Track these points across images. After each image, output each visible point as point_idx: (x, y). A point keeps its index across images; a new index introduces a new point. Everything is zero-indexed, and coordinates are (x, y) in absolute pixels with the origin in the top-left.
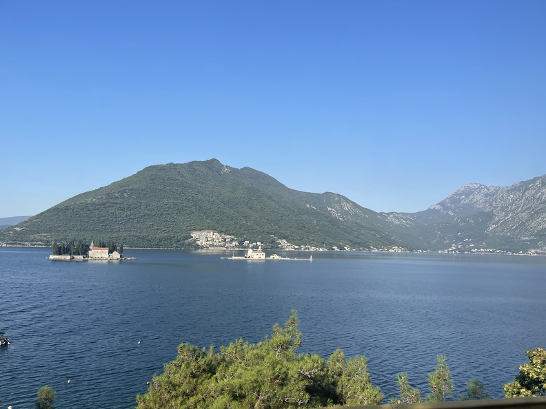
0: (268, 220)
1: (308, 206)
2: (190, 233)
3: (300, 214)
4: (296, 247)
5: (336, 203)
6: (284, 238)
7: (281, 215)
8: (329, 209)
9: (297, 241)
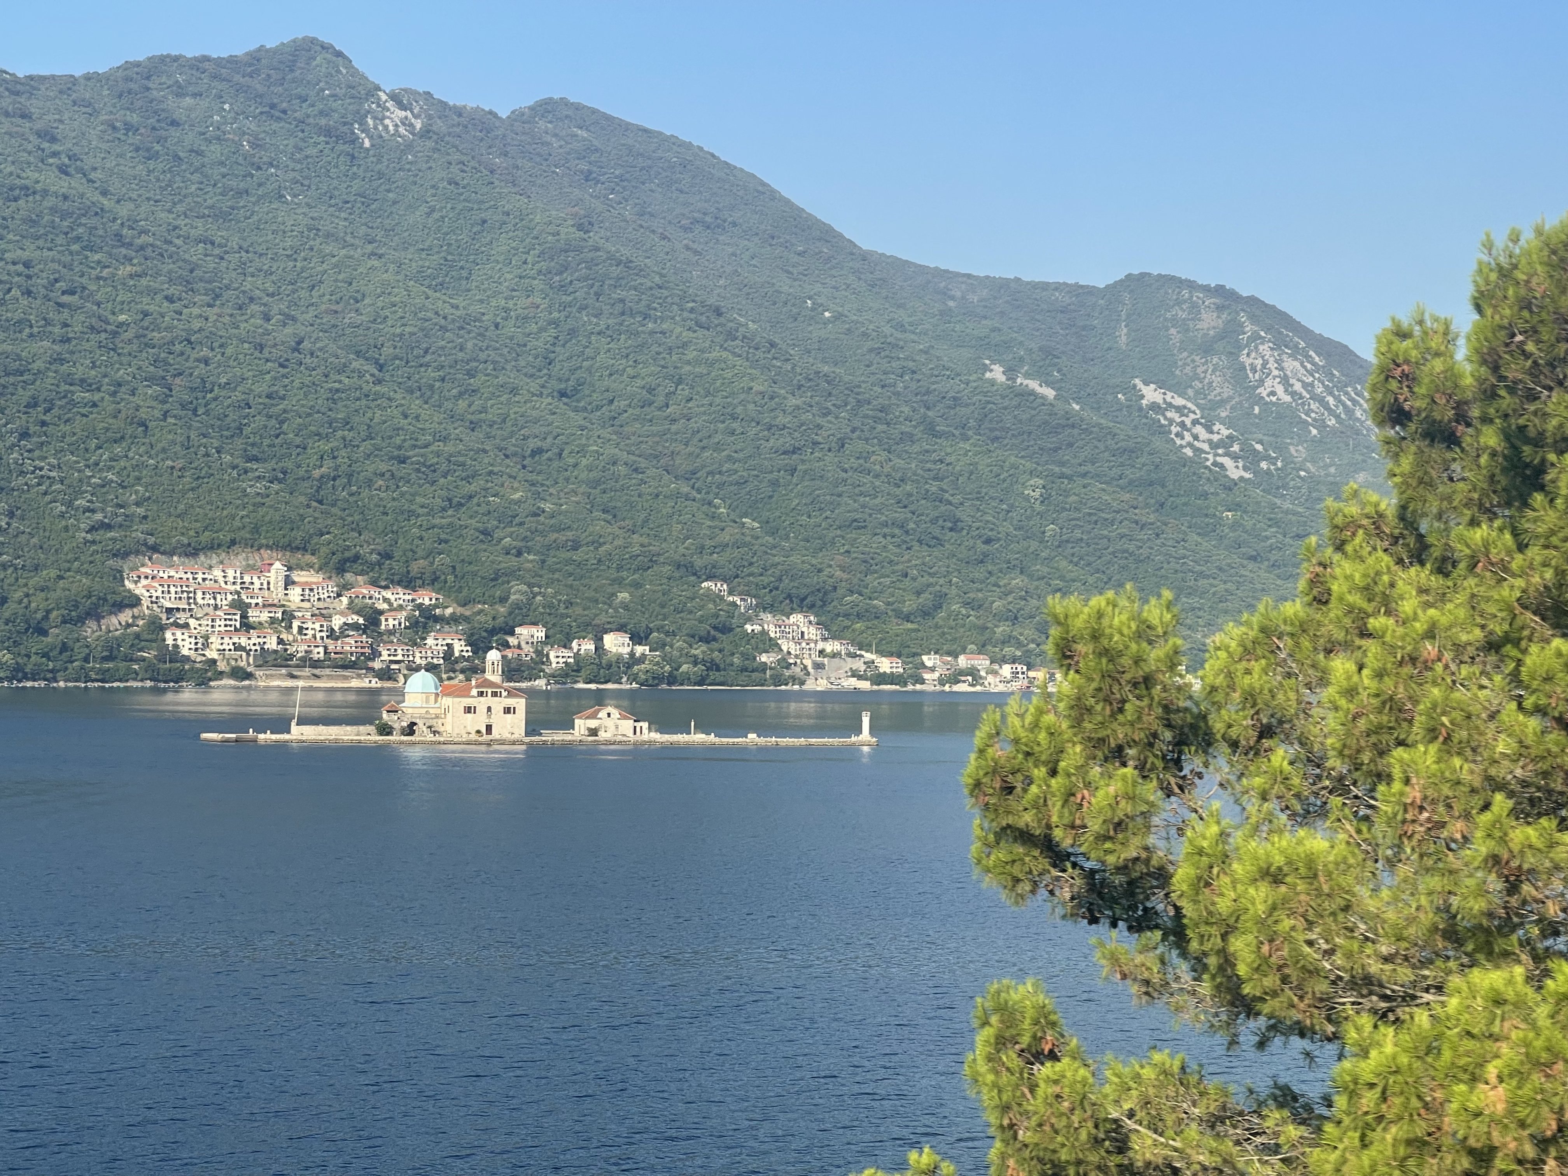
0: (690, 476)
1: (997, 373)
2: (118, 577)
3: (931, 431)
4: (885, 665)
5: (1207, 349)
6: (802, 604)
7: (784, 441)
8: (1151, 394)
9: (897, 627)
